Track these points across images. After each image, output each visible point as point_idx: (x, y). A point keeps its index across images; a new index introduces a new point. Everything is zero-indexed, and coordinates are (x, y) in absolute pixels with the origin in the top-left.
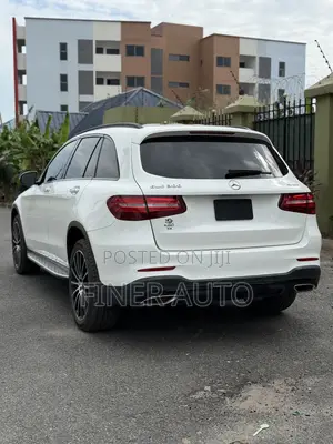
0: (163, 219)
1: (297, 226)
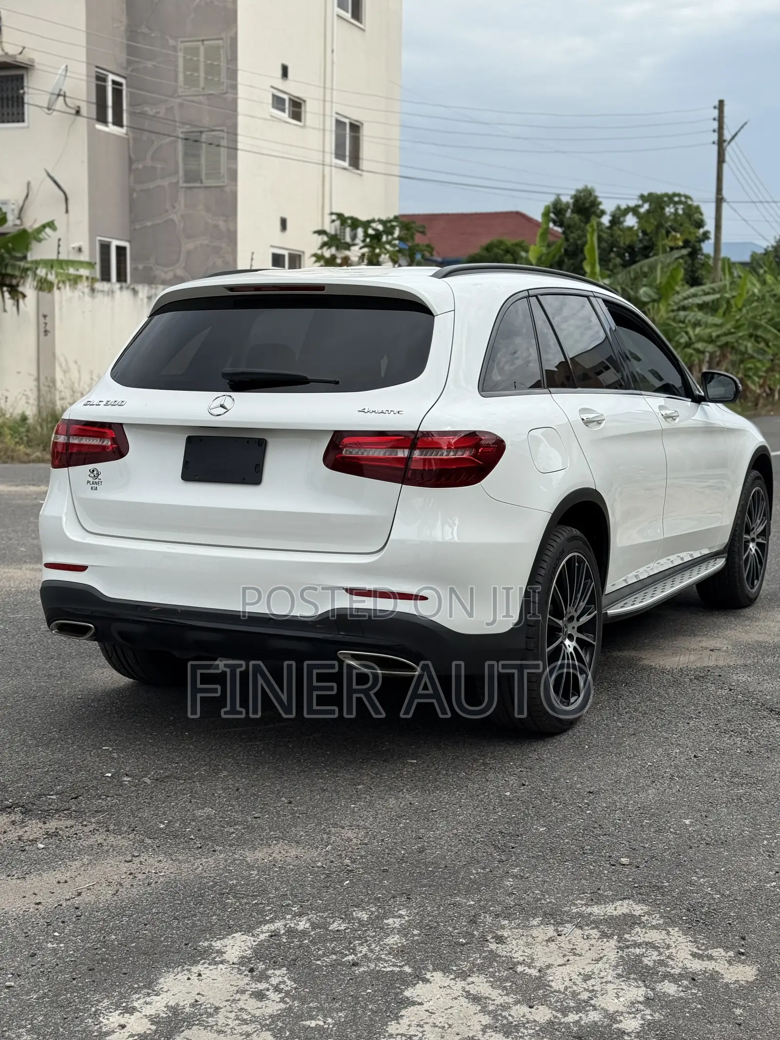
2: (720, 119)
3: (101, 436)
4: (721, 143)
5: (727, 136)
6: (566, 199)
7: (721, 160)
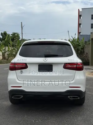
0: (20, 71)
1: (72, 75)
2: (22, 24)
3: (23, 65)
4: (22, 27)
5: (23, 26)
6: (3, 32)
7: (22, 29)
